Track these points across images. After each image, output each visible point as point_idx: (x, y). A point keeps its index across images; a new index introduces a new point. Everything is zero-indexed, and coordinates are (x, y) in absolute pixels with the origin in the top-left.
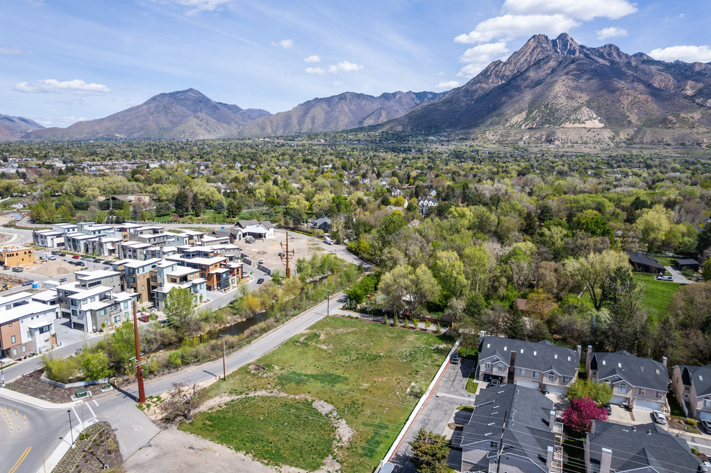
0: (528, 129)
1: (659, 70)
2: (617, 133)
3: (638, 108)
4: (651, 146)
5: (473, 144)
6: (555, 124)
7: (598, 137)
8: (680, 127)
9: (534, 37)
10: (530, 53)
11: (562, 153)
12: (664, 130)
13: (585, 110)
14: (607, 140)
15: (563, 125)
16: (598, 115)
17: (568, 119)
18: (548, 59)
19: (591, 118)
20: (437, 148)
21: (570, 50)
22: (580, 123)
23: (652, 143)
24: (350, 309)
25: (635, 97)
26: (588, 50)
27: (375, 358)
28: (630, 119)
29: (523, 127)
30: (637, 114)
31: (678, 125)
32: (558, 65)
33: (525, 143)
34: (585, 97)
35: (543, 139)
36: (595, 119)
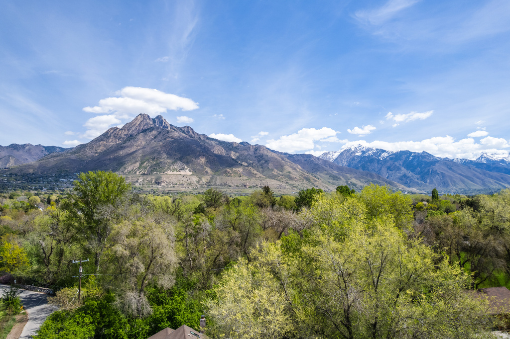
0: (142, 174)
1: (216, 144)
2: (200, 178)
3: (210, 164)
4: (221, 187)
6: (160, 172)
7: (189, 181)
8: (234, 176)
9: (141, 114)
10: (139, 125)
11: (167, 191)
12: (226, 177)
13: (179, 163)
14: (195, 183)
15: (166, 172)
16: (188, 167)
17: (169, 169)
18: (150, 129)
19: (183, 169)
21: (164, 126)
22: (177, 171)
23: (221, 185)
25: (207, 157)
26: (176, 127)
28: (206, 170)
29: (138, 173)
30: (210, 167)
31: (233, 175)
32: (159, 134)
33: (140, 185)
34: (179, 155)
35: (153, 182)
36: (186, 169)
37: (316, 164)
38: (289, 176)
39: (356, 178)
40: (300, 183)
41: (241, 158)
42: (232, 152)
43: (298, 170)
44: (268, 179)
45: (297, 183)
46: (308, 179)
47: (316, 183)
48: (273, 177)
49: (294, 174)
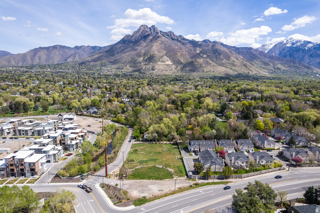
0: (144, 64)
1: (188, 43)
2: (177, 67)
3: (183, 57)
4: (189, 72)
5: (122, 71)
6: (154, 63)
7: (171, 68)
9: (142, 25)
10: (142, 32)
11: (158, 75)
13: (165, 57)
14: (174, 69)
15: (158, 63)
16: (170, 59)
17: (159, 61)
18: (149, 35)
19: (167, 60)
20: (107, 73)
21: (156, 32)
22: (164, 62)
24: (138, 141)
25: (182, 53)
26: (163, 32)
27: (160, 153)
28: (181, 61)
29: (142, 64)
30: (183, 59)
31: (196, 64)
32: (153, 38)
33: (143, 70)
34: (165, 52)
35: (151, 69)
36: (169, 61)
37: (254, 55)
38: (233, 63)
39: (281, 64)
40: (239, 69)
41: (203, 52)
42: (198, 48)
43: (240, 59)
44: (218, 66)
45: (237, 69)
46: (245, 66)
47: (251, 69)
48: (222, 65)
49: (237, 62)
